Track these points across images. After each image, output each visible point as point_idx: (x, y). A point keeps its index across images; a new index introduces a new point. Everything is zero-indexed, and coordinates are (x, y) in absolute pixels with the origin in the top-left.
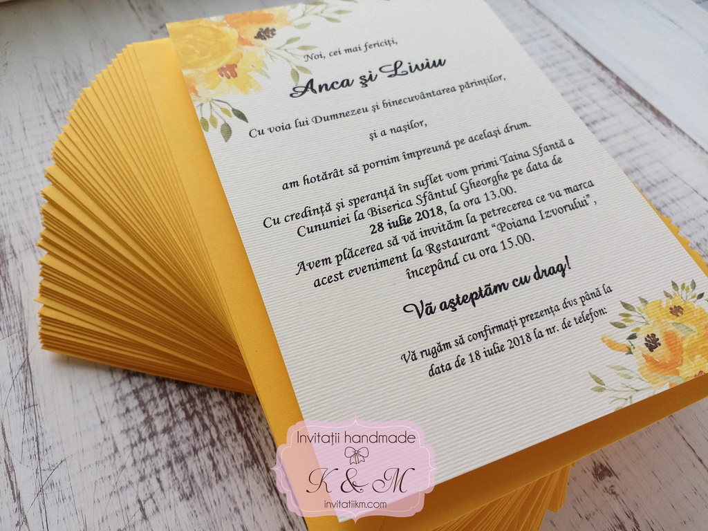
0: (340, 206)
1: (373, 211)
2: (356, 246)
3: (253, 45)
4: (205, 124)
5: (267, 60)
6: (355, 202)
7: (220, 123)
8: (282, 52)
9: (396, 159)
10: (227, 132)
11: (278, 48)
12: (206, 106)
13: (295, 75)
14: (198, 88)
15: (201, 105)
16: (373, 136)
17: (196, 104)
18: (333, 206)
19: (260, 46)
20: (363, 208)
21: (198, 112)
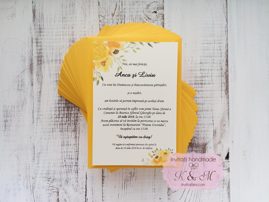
0: (114, 109)
1: (120, 113)
2: (114, 120)
3: (112, 55)
4: (94, 79)
5: (114, 62)
6: (118, 109)
7: (97, 80)
8: (118, 60)
9: (131, 101)
10: (98, 83)
11: (117, 59)
12: (96, 73)
13: (118, 69)
14: (95, 67)
15: (95, 73)
16: (128, 93)
17: (94, 72)
18: (113, 109)
19: (113, 56)
20: (119, 111)
21: (93, 75)
